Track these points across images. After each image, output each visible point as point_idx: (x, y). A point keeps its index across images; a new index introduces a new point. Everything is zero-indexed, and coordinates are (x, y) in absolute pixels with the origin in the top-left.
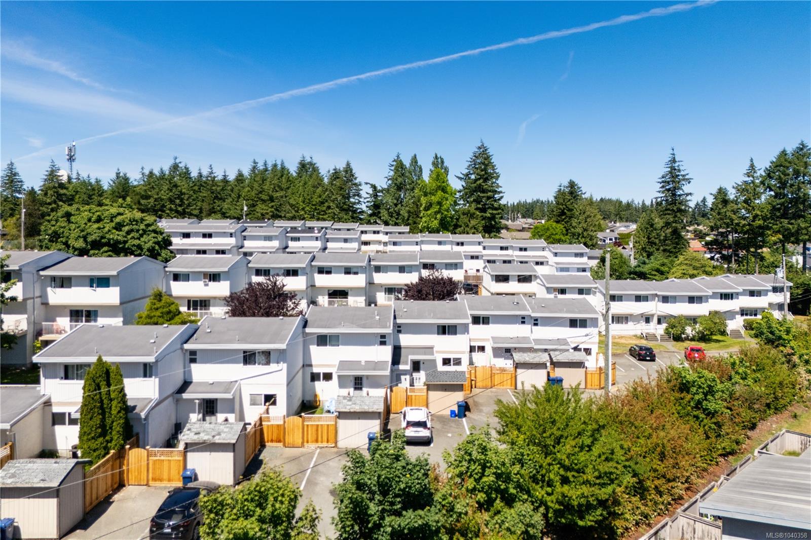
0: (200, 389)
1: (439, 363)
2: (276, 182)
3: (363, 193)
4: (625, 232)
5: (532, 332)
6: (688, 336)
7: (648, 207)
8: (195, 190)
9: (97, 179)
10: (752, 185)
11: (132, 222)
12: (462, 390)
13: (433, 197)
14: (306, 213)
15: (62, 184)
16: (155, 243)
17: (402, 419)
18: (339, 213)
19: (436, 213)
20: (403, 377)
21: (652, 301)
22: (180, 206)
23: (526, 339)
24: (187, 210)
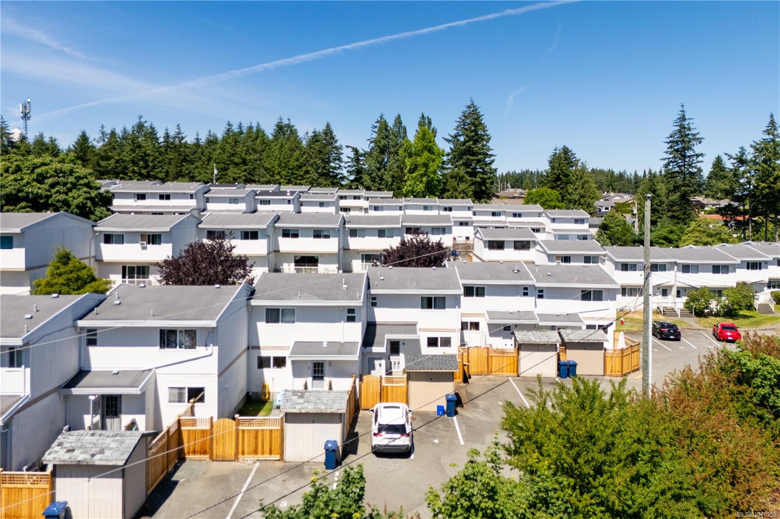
0: (98, 381)
1: (424, 343)
2: (249, 143)
3: (344, 158)
4: (620, 202)
5: (536, 306)
6: (711, 311)
7: (641, 178)
8: (161, 152)
9: (51, 138)
10: (772, 144)
11: (58, 173)
12: (453, 380)
13: (418, 158)
14: (281, 178)
15: (13, 142)
16: (87, 199)
17: (373, 420)
18: (318, 178)
19: (422, 176)
20: (377, 363)
21: (670, 270)
22: (145, 168)
23: (529, 315)
24: (151, 173)
